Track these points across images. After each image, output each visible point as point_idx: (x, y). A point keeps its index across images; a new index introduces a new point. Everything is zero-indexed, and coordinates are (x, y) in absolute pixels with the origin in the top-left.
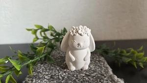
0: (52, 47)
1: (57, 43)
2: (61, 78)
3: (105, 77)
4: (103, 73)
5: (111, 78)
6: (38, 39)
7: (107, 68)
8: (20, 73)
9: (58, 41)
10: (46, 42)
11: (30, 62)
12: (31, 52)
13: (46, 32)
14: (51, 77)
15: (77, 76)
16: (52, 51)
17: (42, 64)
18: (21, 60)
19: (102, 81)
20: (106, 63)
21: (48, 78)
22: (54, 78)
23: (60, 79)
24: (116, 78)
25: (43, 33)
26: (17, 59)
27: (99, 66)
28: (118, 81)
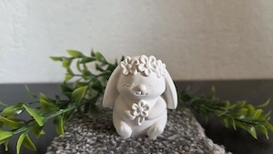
2: (114, 142)
3: (192, 142)
4: (189, 134)
5: (203, 144)
6: (73, 75)
7: (196, 127)
8: (42, 132)
10: (88, 81)
13: (87, 64)
14: (98, 141)
15: (143, 140)
16: (98, 96)
17: (80, 118)
18: (45, 110)
19: (187, 148)
20: (194, 119)
21: (92, 142)
22: (102, 143)
23: (113, 145)
24: (211, 143)
25: (81, 66)
26: (38, 108)
27: (181, 123)
28: (214, 149)
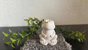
0: (37, 28)
1: (39, 26)
9: (39, 25)
11: (27, 35)
12: (28, 31)
